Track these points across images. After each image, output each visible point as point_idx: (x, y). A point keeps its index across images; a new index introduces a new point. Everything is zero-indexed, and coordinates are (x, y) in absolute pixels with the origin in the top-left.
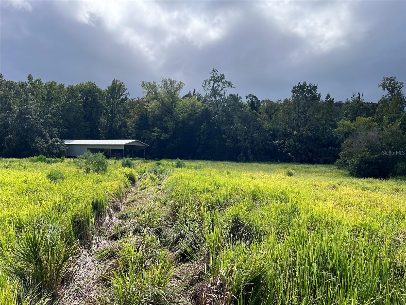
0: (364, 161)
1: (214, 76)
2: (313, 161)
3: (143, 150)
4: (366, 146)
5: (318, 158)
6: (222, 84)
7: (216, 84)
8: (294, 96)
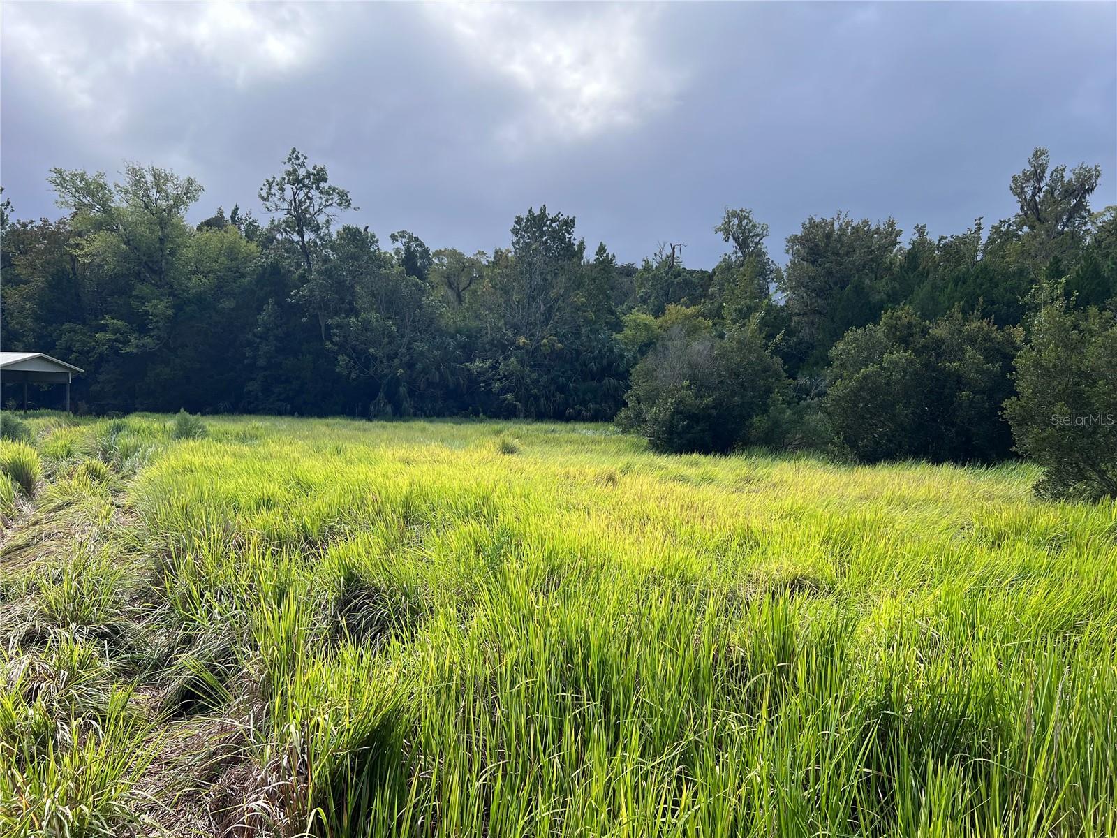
0: (681, 413)
1: (295, 170)
2: (567, 414)
3: (65, 385)
4: (684, 377)
5: (577, 407)
6: (320, 195)
7: (301, 195)
8: (518, 243)
